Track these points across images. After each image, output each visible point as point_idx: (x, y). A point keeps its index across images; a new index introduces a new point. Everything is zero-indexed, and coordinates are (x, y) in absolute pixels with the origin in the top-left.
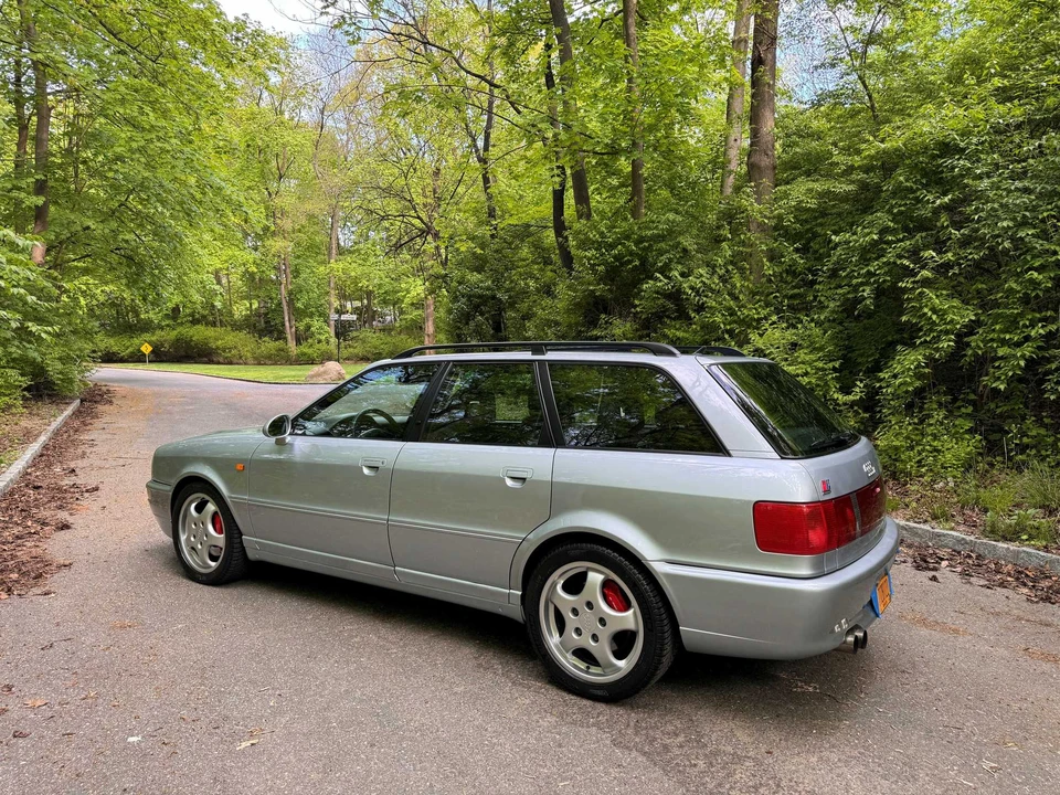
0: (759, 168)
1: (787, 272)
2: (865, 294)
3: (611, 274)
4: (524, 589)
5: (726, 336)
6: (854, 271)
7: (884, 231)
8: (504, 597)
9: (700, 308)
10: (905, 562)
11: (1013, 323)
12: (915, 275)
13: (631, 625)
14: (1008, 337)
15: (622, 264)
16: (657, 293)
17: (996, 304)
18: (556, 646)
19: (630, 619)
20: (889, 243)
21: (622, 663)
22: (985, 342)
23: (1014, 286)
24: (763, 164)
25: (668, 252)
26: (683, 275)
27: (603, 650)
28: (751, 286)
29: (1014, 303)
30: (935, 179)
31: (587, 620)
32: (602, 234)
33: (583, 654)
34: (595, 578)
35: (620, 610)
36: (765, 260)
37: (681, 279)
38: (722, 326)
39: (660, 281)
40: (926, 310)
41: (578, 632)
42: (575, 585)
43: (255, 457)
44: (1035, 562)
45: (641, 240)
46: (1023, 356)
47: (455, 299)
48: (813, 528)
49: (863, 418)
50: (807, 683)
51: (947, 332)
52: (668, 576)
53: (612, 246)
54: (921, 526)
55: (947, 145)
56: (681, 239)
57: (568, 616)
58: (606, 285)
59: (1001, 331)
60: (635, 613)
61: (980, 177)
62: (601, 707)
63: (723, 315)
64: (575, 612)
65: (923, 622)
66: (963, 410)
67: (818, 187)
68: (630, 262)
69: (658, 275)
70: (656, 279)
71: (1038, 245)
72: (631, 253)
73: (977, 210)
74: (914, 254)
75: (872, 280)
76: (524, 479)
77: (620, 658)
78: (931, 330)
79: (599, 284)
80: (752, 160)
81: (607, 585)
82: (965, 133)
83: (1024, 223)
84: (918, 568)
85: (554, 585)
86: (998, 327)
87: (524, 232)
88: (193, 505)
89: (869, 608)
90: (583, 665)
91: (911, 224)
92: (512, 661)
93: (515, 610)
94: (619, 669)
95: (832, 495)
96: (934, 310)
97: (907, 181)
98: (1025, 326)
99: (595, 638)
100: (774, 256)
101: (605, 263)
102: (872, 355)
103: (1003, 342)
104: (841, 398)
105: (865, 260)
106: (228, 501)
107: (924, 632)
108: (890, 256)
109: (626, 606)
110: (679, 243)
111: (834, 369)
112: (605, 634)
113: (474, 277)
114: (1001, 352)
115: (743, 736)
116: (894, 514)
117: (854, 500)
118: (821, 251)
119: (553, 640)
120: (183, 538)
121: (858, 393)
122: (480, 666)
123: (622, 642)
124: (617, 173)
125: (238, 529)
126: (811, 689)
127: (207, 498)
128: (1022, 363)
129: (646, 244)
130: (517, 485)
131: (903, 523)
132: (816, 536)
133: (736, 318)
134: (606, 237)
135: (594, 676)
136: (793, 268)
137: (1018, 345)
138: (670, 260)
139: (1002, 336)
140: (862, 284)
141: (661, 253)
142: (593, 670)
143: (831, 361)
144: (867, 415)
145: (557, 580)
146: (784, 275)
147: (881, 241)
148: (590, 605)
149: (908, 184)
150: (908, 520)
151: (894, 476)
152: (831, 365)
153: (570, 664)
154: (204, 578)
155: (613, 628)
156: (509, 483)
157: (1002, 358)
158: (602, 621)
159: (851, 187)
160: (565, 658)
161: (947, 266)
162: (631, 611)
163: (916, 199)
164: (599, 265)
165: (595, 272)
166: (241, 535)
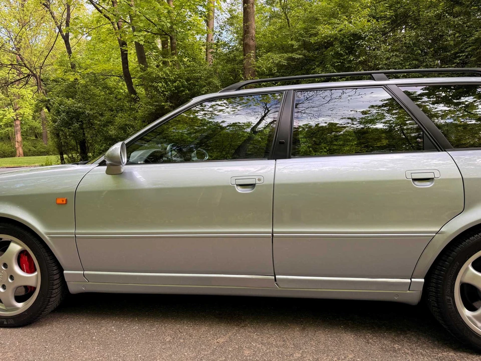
0: (249, 46)
24: (251, 44)
32: (167, 74)
58: (171, 102)
67: (286, 55)
68: (183, 91)
72: (183, 86)
76: (432, 179)
79: (166, 102)
80: (246, 41)
87: (95, 79)
97: (340, 50)
101: (170, 90)
106: (47, 239)
125: (58, 264)
127: (8, 237)
130: (425, 185)
134: (169, 76)
149: (342, 52)
159: (301, 56)
163: (344, 59)
164: (167, 92)
165: (165, 95)
166: (61, 270)
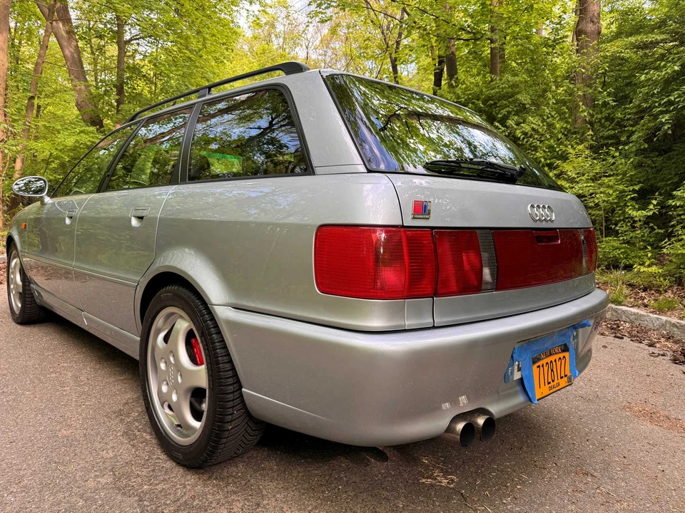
0: (586, 33)
1: (607, 119)
2: (663, 120)
5: (546, 169)
6: (656, 102)
13: (202, 381)
19: (202, 374)
21: (197, 425)
25: (508, 106)
26: (518, 124)
27: (180, 407)
28: (568, 126)
35: (196, 363)
36: (581, 104)
37: (515, 127)
38: (543, 160)
39: (499, 129)
41: (166, 385)
43: (30, 217)
45: (489, 98)
48: (386, 265)
49: (658, 233)
50: (446, 473)
56: (519, 96)
60: (204, 369)
63: (544, 151)
64: (165, 363)
65: (651, 416)
75: (671, 108)
76: (145, 218)
81: (190, 336)
90: (176, 423)
94: (197, 430)
102: (672, 178)
104: (638, 214)
106: (20, 253)
107: (646, 426)
110: (517, 99)
111: (634, 191)
112: (181, 389)
116: (669, 313)
121: (652, 208)
129: (492, 102)
130: (138, 224)
131: (674, 320)
132: (390, 275)
133: (556, 154)
136: (612, 115)
138: (509, 113)
140: (662, 112)
143: (632, 185)
144: (662, 231)
146: (603, 121)
152: (631, 188)
153: (164, 415)
154: (17, 318)
155: (187, 384)
156: (134, 221)
158: (181, 376)
160: (161, 412)
162: (204, 366)
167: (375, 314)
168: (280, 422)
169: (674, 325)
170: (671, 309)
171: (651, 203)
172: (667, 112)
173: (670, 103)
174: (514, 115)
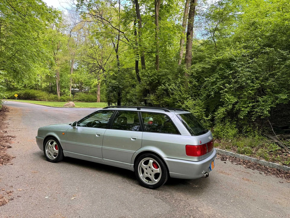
0: (188, 60)
1: (194, 86)
2: (212, 93)
3: (150, 84)
4: (135, 163)
5: (179, 101)
6: (210, 88)
7: (217, 78)
8: (130, 166)
9: (173, 94)
10: (219, 159)
11: (245, 103)
12: (224, 90)
13: (159, 172)
14: (244, 106)
15: (153, 82)
16: (162, 89)
17: (242, 98)
18: (142, 177)
19: (158, 170)
20: (218, 81)
21: (156, 180)
22: (239, 107)
23: (246, 94)
24: (189, 59)
25: (165, 79)
26: (168, 85)
27: (152, 177)
28: (185, 89)
29: (246, 98)
30: (229, 67)
31: (149, 171)
32: (148, 73)
33: (148, 178)
34: (151, 161)
35: (156, 168)
36: (188, 83)
38: (178, 99)
40: (226, 98)
41: (147, 173)
42: (146, 163)
43: (67, 131)
44: (248, 159)
45: (158, 76)
46: (247, 110)
47: (108, 87)
48: (198, 151)
51: (230, 104)
52: (167, 161)
53: (151, 77)
54: (223, 150)
55: (232, 59)
56: (168, 76)
57: (145, 170)
58: (149, 86)
59: (243, 104)
60: (160, 169)
61: (239, 67)
62: (151, 190)
63: (178, 96)
64: (146, 169)
65: (222, 172)
66: (234, 122)
67: (202, 66)
68: (155, 81)
69: (162, 85)
70: (162, 86)
71: (251, 84)
72: (156, 79)
73: (238, 75)
74: (223, 85)
76: (135, 139)
77: (156, 179)
78: (227, 103)
79: (147, 86)
80: (186, 58)
81: (154, 163)
82: (236, 56)
83: (248, 79)
84: (222, 160)
85: (142, 163)
86: (242, 103)
87: (127, 70)
88: (50, 143)
89: (209, 168)
90: (148, 181)
91: (223, 77)
92: (130, 180)
93: (132, 169)
94: (156, 182)
95: (202, 144)
96: (228, 98)
97: (222, 67)
98: (248, 103)
99: (151, 175)
100: (191, 82)
101: (149, 81)
102: (213, 108)
103: (243, 107)
104: (206, 118)
105: (212, 85)
106: (60, 142)
108: (218, 85)
109: (158, 167)
112: (153, 174)
113: (114, 81)
114: (243, 109)
115: (182, 196)
116: (217, 147)
117: (206, 145)
118: (202, 81)
119: (141, 175)
120: (46, 151)
121: (209, 117)
122: (123, 181)
123: (157, 176)
124: (152, 57)
125: (62, 149)
126: (197, 186)
127: (54, 141)
128: (247, 112)
129: (160, 77)
130: (134, 140)
131: (219, 149)
132: (198, 153)
133: (181, 97)
134: (149, 74)
135: (150, 183)
137: (246, 108)
138: (165, 81)
139: (243, 105)
140: (211, 91)
141: (163, 79)
142: (150, 182)
143: (203, 109)
144: (212, 123)
145: (142, 162)
146: (193, 87)
147: (216, 81)
148: (150, 167)
150: (220, 149)
151: (218, 138)
152: (203, 110)
153: (145, 181)
154: (52, 161)
155: (155, 172)
156: (132, 139)
157: (242, 111)
158: (152, 171)
159: (210, 67)
160: (144, 179)
161: (231, 88)
162: (159, 169)
163: (225, 71)
164: (147, 81)
165: (146, 83)
166: (63, 150)
167: (195, 159)
168: (177, 177)
169: (219, 151)
170: (217, 146)
171: (209, 115)
172: (212, 91)
173: (213, 89)
174: (167, 82)
